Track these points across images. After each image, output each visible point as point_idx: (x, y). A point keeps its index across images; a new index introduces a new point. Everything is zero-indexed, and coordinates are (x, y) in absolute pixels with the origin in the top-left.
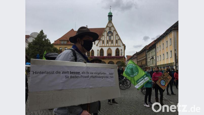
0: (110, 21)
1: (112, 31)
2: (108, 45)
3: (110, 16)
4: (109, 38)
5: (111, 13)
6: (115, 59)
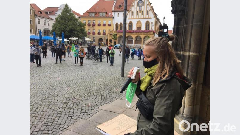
4: (139, 8)
6: (143, 33)
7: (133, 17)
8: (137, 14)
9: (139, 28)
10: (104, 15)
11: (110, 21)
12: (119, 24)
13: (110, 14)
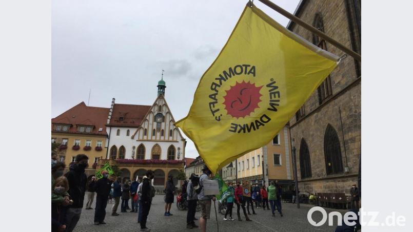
0: (161, 95)
1: (164, 114)
2: (154, 138)
3: (162, 87)
4: (157, 125)
5: (164, 83)
6: (167, 165)
7: (145, 138)
8: (154, 133)
9: (156, 156)
10: (89, 130)
11: (101, 141)
12: (118, 147)
13: (101, 129)
